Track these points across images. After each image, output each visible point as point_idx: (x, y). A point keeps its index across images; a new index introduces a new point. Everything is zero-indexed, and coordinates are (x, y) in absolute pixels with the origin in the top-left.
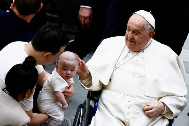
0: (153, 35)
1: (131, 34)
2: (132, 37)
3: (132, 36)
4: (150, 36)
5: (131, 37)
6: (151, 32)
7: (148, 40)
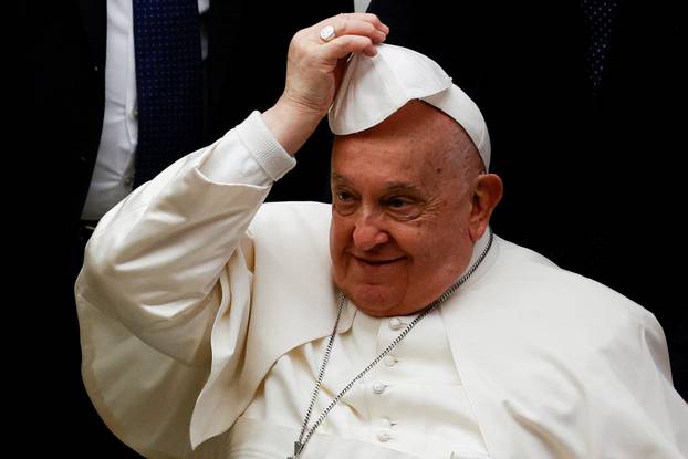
0: (491, 202)
1: (369, 221)
2: (381, 238)
3: (382, 231)
4: (480, 209)
5: (376, 235)
6: (481, 185)
7: (473, 231)
